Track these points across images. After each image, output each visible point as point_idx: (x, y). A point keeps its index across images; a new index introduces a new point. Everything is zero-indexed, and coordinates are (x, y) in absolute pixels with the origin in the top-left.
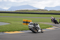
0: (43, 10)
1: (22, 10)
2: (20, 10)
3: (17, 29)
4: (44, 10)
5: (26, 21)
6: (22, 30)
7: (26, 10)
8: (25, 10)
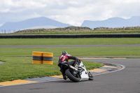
0: (79, 28)
1: (31, 31)
2: (26, 31)
3: (20, 75)
4: (82, 28)
5: (40, 55)
6: (31, 77)
7: (40, 30)
8: (37, 30)
